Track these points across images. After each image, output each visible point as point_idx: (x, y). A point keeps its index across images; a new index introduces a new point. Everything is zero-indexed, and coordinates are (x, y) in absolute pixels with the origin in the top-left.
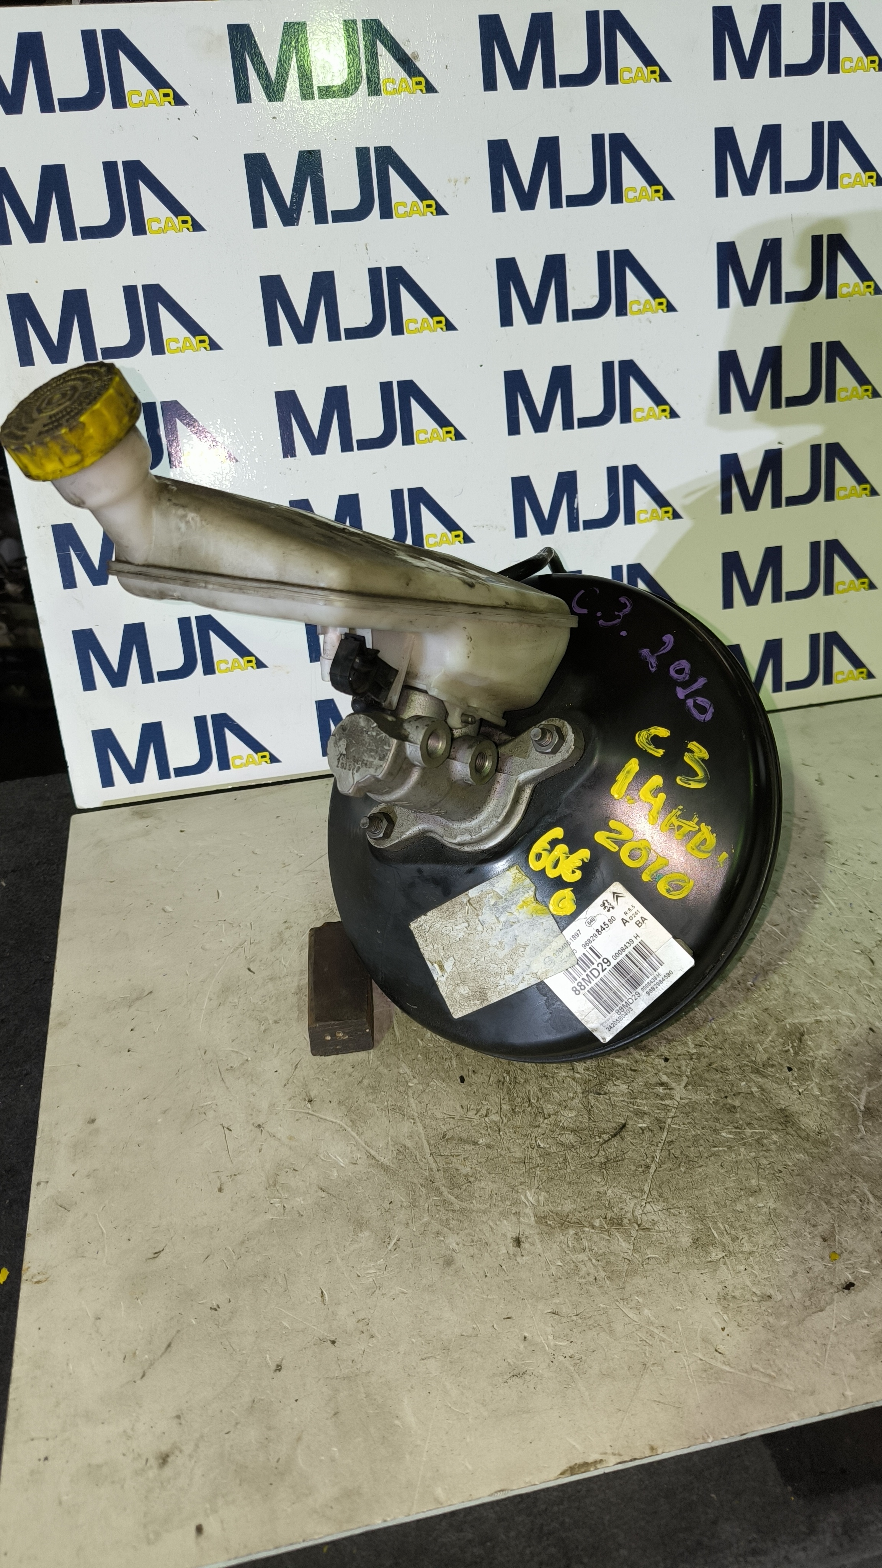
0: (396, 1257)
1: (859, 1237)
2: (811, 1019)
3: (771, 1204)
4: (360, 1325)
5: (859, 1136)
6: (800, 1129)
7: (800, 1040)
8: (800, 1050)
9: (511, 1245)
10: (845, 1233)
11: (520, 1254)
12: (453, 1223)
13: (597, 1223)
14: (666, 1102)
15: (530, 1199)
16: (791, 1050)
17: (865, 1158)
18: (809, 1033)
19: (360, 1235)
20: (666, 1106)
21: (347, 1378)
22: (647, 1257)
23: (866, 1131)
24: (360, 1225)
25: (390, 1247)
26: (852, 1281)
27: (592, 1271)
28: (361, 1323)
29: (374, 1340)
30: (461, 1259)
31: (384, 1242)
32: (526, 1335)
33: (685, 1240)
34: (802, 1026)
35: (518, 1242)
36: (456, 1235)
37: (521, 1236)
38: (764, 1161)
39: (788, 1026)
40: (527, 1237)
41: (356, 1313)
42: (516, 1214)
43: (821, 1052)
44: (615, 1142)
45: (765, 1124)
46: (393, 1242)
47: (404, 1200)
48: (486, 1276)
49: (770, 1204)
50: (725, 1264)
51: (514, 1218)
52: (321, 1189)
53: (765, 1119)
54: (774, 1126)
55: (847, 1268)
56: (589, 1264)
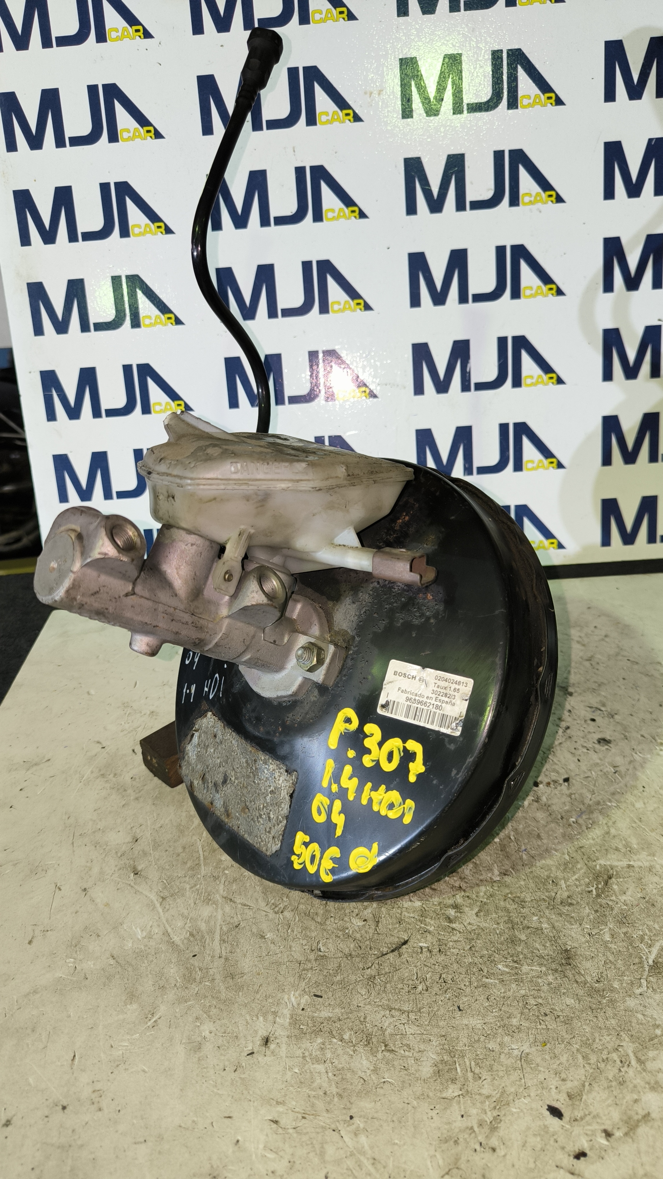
0: (151, 1034)
1: (609, 1101)
2: (625, 863)
3: (526, 1048)
4: (93, 1096)
5: (638, 991)
6: (579, 973)
7: (606, 883)
8: (602, 892)
9: (259, 1042)
10: (594, 1094)
11: (263, 1053)
12: (214, 1011)
13: (346, 1037)
14: (454, 925)
15: (293, 999)
16: (594, 892)
17: (640, 1016)
18: (618, 876)
19: (128, 1006)
20: (453, 929)
21: (61, 1147)
22: (384, 1080)
23: (648, 988)
24: (132, 996)
25: (149, 1024)
26: (587, 1151)
27: (325, 1085)
28: (96, 1094)
29: (100, 1114)
30: (208, 1048)
31: (146, 1018)
32: (239, 1138)
33: (427, 1070)
34: (612, 869)
35: (266, 1041)
36: (212, 1023)
37: (271, 1035)
38: (532, 1001)
39: (598, 867)
40: (276, 1038)
41: (95, 1083)
42: (275, 1013)
43: (623, 898)
44: (391, 956)
45: (545, 963)
46: (154, 1019)
47: (179, 980)
48: (225, 1070)
49: (524, 1048)
50: (459, 1102)
51: (270, 1017)
52: (113, 957)
53: (546, 957)
54: (554, 966)
55: (587, 1134)
56: (324, 1076)
